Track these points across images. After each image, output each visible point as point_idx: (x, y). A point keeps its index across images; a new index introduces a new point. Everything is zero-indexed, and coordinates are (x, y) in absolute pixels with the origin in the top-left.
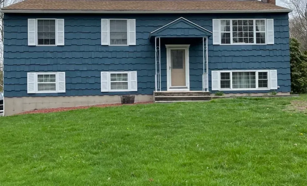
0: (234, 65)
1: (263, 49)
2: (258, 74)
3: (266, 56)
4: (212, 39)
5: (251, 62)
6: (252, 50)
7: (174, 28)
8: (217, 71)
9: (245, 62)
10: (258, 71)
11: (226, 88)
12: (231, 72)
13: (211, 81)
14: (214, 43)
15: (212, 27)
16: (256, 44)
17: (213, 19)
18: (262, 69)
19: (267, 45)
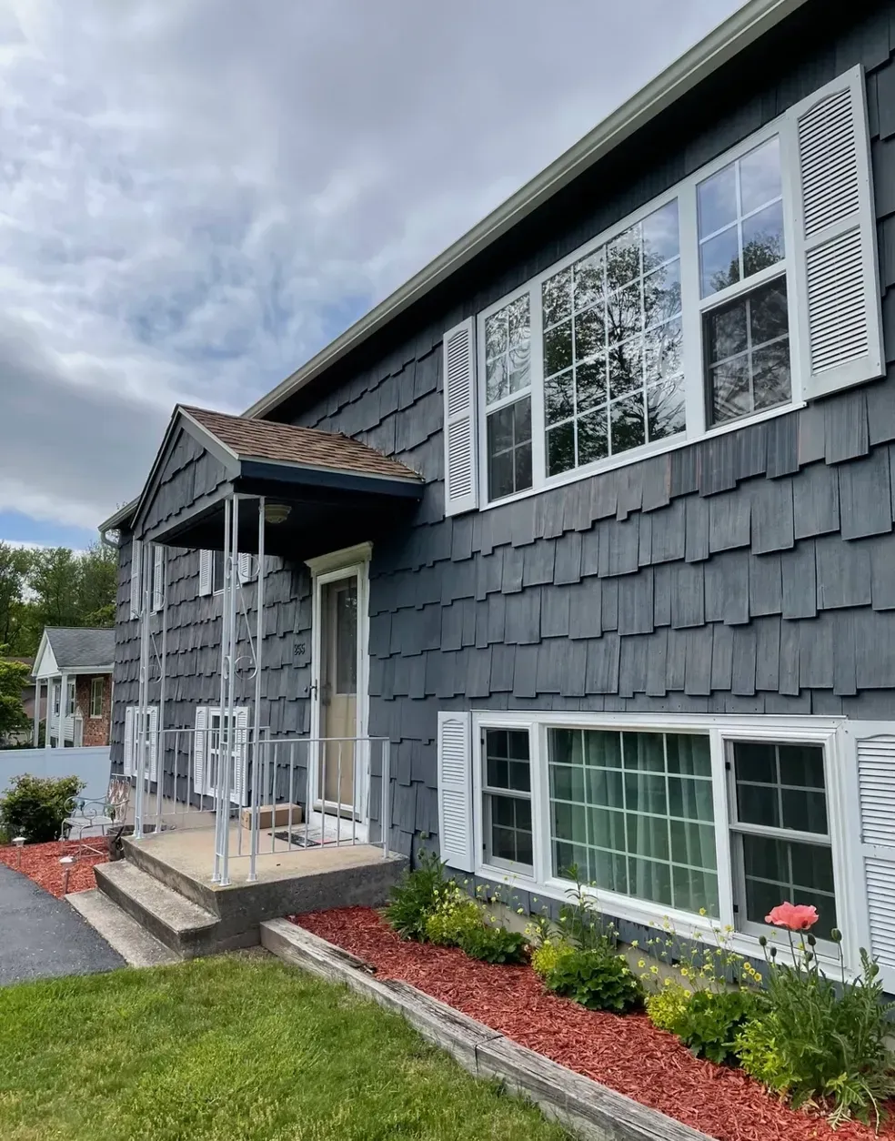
1: (763, 475)
2: (728, 766)
3: (807, 549)
4: (443, 481)
5: (663, 633)
6: (672, 500)
7: (167, 480)
8: (461, 716)
9: (621, 637)
10: (723, 729)
11: (518, 861)
12: (535, 724)
13: (436, 789)
14: (453, 507)
15: (442, 392)
16: (707, 429)
17: (447, 336)
18: (759, 699)
19: (812, 408)
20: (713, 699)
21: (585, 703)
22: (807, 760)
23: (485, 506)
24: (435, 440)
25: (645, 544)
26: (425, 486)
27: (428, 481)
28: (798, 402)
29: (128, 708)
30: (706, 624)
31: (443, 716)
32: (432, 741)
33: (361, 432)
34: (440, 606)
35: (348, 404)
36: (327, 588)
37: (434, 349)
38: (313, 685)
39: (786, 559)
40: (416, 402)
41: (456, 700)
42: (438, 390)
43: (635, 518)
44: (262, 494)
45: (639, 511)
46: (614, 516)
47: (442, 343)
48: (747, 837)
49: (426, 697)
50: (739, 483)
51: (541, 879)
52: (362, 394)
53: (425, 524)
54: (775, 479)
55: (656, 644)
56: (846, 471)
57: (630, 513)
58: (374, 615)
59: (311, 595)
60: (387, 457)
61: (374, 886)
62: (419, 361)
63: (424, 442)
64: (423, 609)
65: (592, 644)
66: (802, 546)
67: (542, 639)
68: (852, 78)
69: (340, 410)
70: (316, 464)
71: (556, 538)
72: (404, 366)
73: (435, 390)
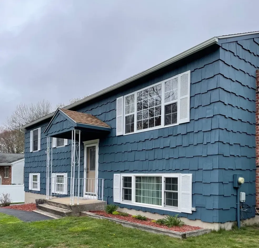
0: (136, 165)
1: (172, 135)
2: (164, 181)
3: (178, 147)
4: (116, 128)
5: (155, 160)
6: (158, 137)
7: (55, 124)
8: (119, 174)
9: (149, 160)
10: (164, 176)
11: (129, 200)
12: (133, 176)
13: (113, 188)
14: (118, 134)
15: (116, 110)
16: (164, 126)
17: (117, 99)
18: (170, 171)
19: (180, 125)
20: (163, 171)
21: (142, 172)
22: (175, 180)
23: (124, 134)
24: (114, 120)
25: (154, 145)
26: (112, 129)
27: (112, 128)
28: (178, 124)
29: (30, 174)
30: (162, 159)
31: (115, 175)
32: (112, 179)
33: (97, 115)
34: (114, 153)
35: (94, 108)
36: (88, 148)
37: (114, 101)
38: (85, 168)
39: (175, 149)
40: (110, 111)
41: (118, 172)
42: (115, 109)
43: (152, 140)
44: (80, 130)
45: (153, 139)
46: (148, 139)
47: (116, 100)
48: (167, 192)
49: (111, 171)
50: (169, 136)
51: (133, 202)
52: (97, 107)
53: (112, 137)
54: (174, 136)
55: (154, 162)
56: (184, 135)
57: (151, 139)
58: (100, 154)
59: (84, 149)
60: (103, 121)
61: (100, 206)
62: (111, 102)
63: (112, 120)
64: (111, 154)
65: (144, 162)
66: (177, 147)
67: (135, 160)
68: (188, 72)
69: (92, 109)
70: (91, 124)
71: (138, 142)
72: (107, 103)
73: (114, 109)
